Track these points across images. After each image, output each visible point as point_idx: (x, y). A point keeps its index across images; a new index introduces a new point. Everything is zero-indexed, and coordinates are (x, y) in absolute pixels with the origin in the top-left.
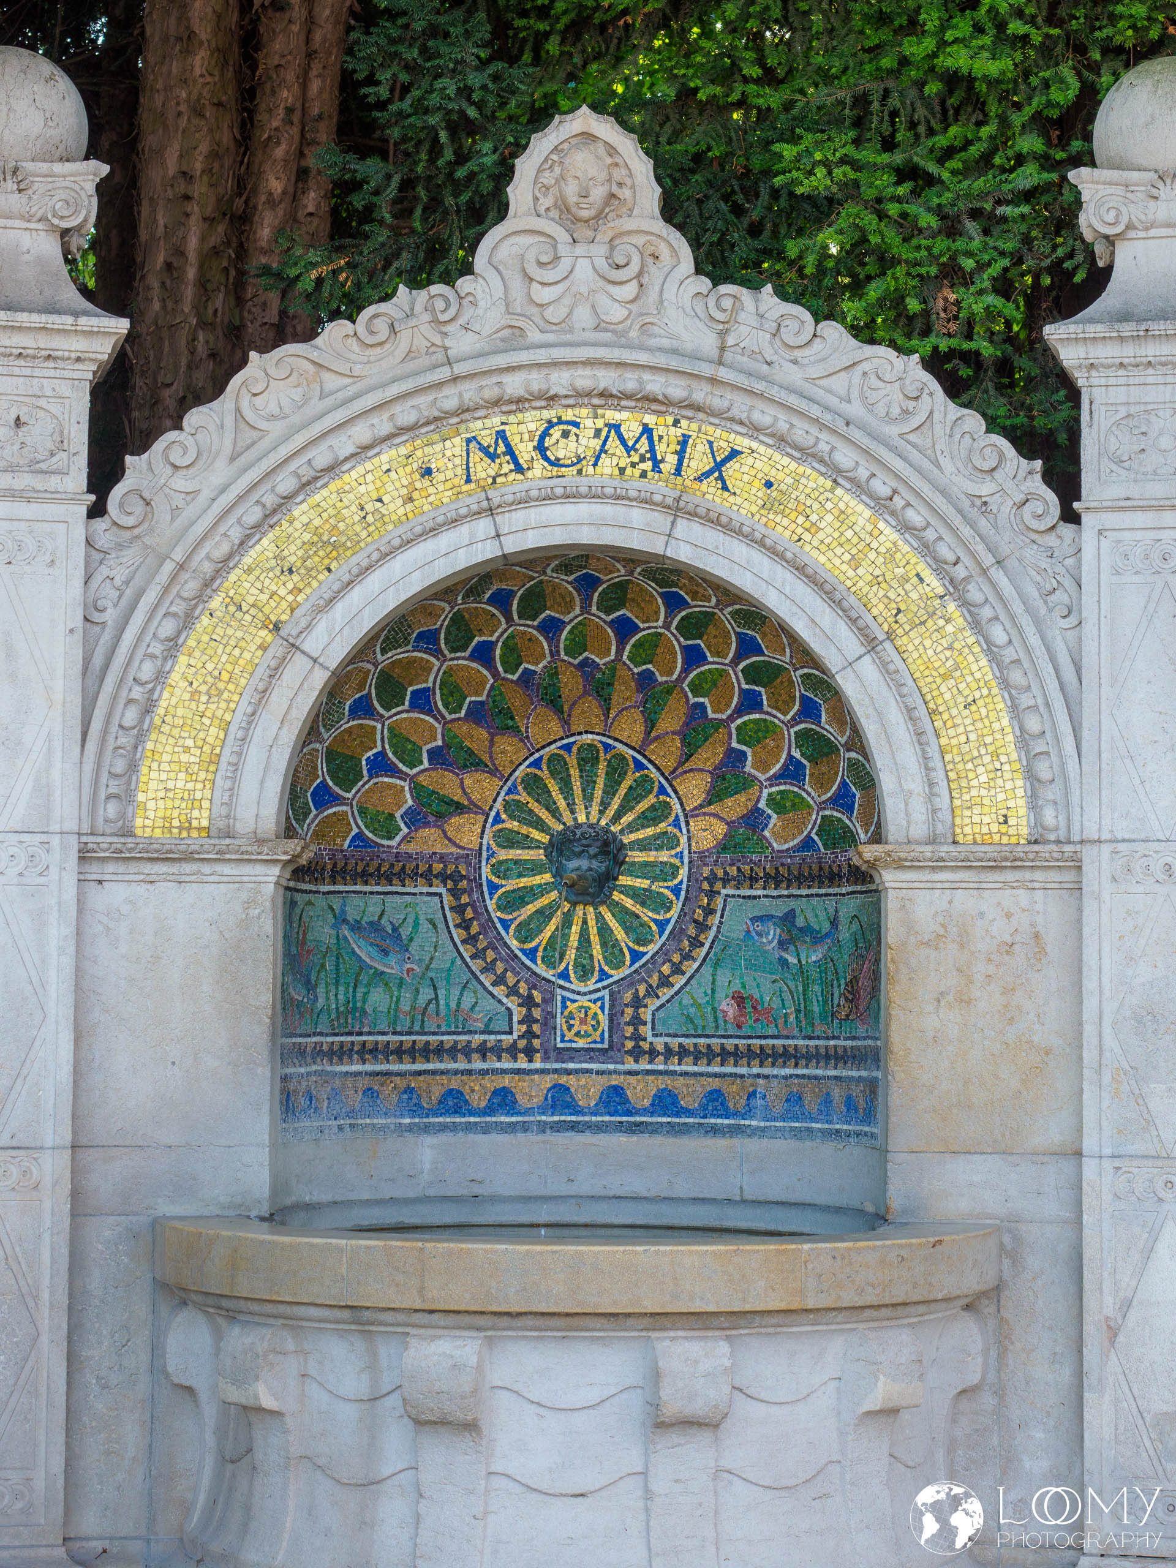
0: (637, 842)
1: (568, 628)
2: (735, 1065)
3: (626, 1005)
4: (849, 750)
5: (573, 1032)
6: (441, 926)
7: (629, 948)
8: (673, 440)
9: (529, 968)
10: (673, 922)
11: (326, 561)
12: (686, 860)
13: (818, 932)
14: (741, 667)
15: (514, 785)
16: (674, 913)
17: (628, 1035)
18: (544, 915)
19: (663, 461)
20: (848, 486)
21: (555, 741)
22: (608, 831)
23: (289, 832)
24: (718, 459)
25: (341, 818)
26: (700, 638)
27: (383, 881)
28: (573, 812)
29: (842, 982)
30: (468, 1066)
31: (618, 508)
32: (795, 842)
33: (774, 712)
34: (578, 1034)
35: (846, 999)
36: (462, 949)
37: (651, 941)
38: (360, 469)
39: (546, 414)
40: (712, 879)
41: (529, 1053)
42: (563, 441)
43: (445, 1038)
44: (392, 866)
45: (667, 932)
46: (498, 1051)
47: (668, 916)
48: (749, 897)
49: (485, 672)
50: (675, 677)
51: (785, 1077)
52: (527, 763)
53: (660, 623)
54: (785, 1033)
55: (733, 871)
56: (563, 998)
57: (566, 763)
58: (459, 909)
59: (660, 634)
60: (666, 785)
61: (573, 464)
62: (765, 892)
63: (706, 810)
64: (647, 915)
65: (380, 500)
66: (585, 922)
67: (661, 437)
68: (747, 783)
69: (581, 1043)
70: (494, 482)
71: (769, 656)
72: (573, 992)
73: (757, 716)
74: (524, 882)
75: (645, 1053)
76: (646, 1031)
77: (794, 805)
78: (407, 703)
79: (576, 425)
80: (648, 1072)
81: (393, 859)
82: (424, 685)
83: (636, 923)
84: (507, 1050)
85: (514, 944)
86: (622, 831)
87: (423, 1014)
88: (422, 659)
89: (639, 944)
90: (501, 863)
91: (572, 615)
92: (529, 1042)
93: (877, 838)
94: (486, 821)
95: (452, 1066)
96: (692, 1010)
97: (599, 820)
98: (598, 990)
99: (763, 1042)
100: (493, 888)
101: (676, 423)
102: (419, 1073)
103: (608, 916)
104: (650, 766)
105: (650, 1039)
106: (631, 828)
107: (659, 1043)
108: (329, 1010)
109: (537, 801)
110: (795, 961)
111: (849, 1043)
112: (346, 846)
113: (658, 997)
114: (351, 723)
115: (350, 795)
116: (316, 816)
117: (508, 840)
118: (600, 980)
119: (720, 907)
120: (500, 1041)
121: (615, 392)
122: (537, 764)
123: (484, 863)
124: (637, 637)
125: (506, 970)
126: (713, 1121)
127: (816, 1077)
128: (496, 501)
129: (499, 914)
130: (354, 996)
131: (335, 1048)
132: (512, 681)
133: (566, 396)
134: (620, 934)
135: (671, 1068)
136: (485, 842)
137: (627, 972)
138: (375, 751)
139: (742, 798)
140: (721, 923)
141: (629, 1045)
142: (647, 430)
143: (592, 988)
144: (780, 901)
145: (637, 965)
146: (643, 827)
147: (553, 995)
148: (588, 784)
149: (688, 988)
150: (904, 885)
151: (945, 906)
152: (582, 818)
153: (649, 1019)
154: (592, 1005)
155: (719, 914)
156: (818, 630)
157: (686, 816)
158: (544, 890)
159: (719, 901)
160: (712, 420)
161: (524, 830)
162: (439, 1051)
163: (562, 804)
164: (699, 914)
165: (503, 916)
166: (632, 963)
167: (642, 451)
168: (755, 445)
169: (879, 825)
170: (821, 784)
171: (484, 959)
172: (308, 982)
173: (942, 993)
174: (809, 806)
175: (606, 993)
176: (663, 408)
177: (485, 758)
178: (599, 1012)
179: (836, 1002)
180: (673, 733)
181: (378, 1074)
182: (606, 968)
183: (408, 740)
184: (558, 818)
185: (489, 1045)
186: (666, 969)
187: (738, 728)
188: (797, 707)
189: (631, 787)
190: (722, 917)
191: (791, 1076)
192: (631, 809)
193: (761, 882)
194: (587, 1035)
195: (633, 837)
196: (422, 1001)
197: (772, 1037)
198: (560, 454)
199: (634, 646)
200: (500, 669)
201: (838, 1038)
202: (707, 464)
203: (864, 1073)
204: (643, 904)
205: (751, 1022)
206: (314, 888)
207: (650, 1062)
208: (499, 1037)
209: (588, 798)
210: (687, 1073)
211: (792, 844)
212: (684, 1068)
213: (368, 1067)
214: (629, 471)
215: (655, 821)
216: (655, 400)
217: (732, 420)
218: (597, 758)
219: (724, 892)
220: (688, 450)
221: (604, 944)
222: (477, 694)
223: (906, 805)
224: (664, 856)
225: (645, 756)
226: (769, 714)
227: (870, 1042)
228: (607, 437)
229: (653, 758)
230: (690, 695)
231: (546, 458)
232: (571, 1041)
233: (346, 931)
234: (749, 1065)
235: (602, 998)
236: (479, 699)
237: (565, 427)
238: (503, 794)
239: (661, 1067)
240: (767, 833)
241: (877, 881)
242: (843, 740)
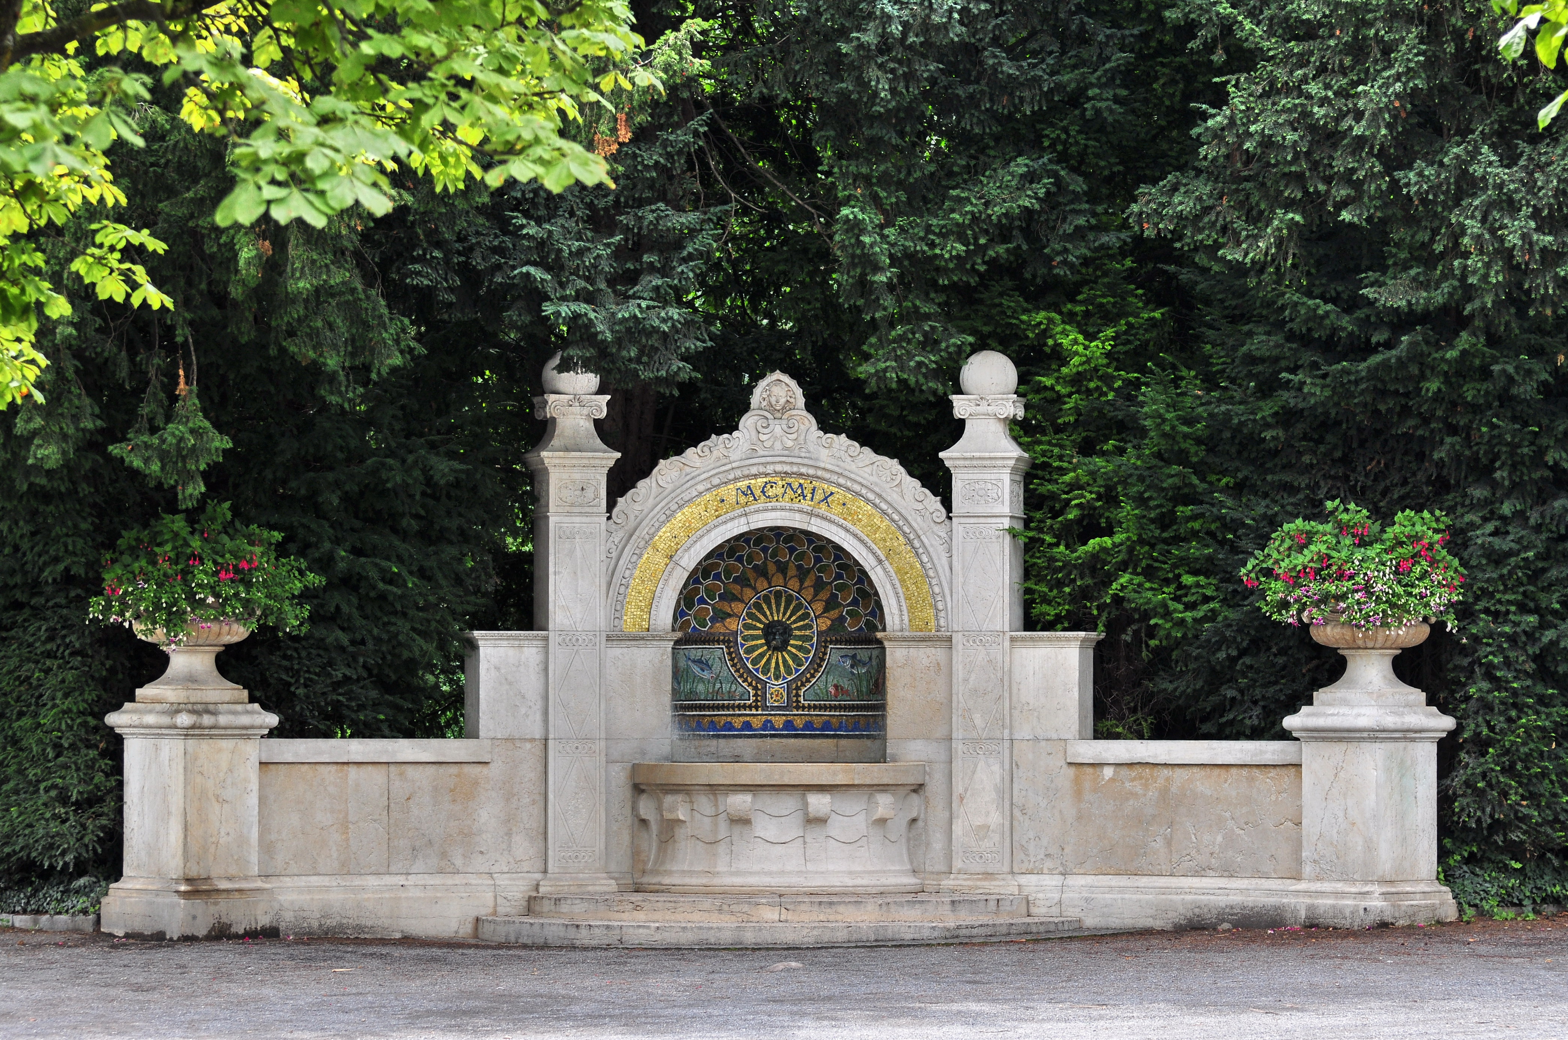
0: (797, 627)
1: (771, 550)
2: (835, 712)
3: (793, 690)
4: (873, 597)
6: (723, 660)
7: (794, 668)
8: (810, 489)
9: (756, 676)
10: (811, 658)
11: (688, 534)
12: (816, 634)
13: (864, 662)
14: (835, 565)
15: (750, 606)
16: (811, 655)
17: (794, 701)
18: (762, 655)
19: (806, 496)
20: (872, 506)
21: (765, 590)
22: (786, 624)
23: (673, 630)
24: (826, 496)
25: (688, 621)
26: (820, 555)
27: (702, 644)
28: (772, 616)
29: (873, 680)
30: (734, 713)
31: (791, 513)
32: (856, 628)
33: (848, 581)
34: (774, 701)
35: (874, 686)
36: (731, 669)
37: (803, 665)
38: (699, 500)
39: (765, 480)
40: (826, 641)
41: (757, 708)
42: (771, 490)
43: (725, 702)
44: (705, 638)
45: (809, 662)
46: (745, 707)
47: (809, 656)
48: (840, 649)
49: (740, 566)
50: (811, 566)
51: (853, 716)
52: (755, 598)
53: (806, 549)
54: (853, 699)
55: (834, 639)
56: (769, 687)
57: (770, 598)
58: (730, 654)
59: (806, 552)
60: (808, 606)
61: (775, 498)
62: (846, 647)
63: (823, 616)
64: (800, 655)
65: (706, 511)
66: (777, 658)
67: (806, 488)
68: (838, 606)
69: (776, 704)
70: (747, 504)
71: (845, 563)
72: (773, 685)
73: (842, 582)
74: (754, 643)
75: (801, 707)
76: (801, 699)
77: (856, 615)
78: (712, 578)
79: (775, 484)
80: (802, 715)
81: (706, 636)
82: (718, 572)
83: (797, 658)
84: (748, 707)
85: (750, 667)
86: (791, 623)
87: (717, 693)
88: (718, 563)
89: (798, 667)
90: (745, 636)
91: (773, 546)
92: (757, 704)
93: (884, 630)
94: (739, 620)
95: (728, 713)
96: (819, 691)
97: (782, 619)
98: (782, 684)
99: (845, 703)
100: (742, 645)
101: (811, 483)
102: (716, 716)
103: (786, 656)
104: (802, 599)
105: (803, 702)
106: (795, 622)
107: (806, 704)
108: (685, 692)
109: (759, 612)
110: (857, 673)
111: (875, 703)
112: (690, 632)
113: (806, 686)
115: (691, 613)
116: (680, 622)
117: (748, 627)
118: (783, 680)
119: (829, 653)
121: (789, 472)
122: (758, 598)
123: (739, 636)
124: (797, 553)
125: (747, 677)
126: (826, 733)
127: (864, 715)
128: (748, 511)
130: (693, 687)
131: (687, 706)
132: (750, 568)
133: (772, 474)
134: (791, 662)
135: (811, 713)
136: (739, 628)
137: (794, 677)
138: (700, 596)
139: (837, 611)
140: (829, 658)
141: (795, 705)
142: (801, 485)
143: (780, 683)
144: (851, 650)
145: (797, 674)
146: (799, 622)
147: (766, 686)
148: (778, 606)
149: (817, 683)
150: (892, 647)
151: (906, 654)
152: (776, 618)
153: (802, 694)
154: (780, 690)
155: (828, 655)
156: (861, 557)
157: (815, 618)
158: (762, 645)
159: (828, 650)
160: (824, 482)
161: (754, 623)
162: (723, 707)
163: (768, 613)
164: (821, 655)
165: (746, 656)
167: (799, 493)
168: (839, 491)
169: (883, 624)
170: (866, 608)
171: (739, 673)
172: (678, 681)
174: (861, 615)
175: (786, 685)
176: (806, 478)
177: (739, 597)
178: (783, 692)
179: (871, 688)
180: (811, 587)
181: (701, 716)
182: (786, 676)
183: (711, 591)
184: (767, 619)
185: (741, 705)
186: (808, 676)
187: (835, 586)
188: (855, 580)
189: (794, 607)
190: (830, 656)
191: (855, 715)
192: (795, 615)
193: (844, 643)
194: (778, 701)
195: (795, 625)
196: (716, 689)
197: (848, 701)
198: (770, 494)
199: (796, 555)
200: (746, 564)
201: (870, 701)
202: (822, 497)
203: (879, 714)
204: (799, 651)
205: (840, 695)
206: (680, 648)
207: (802, 711)
208: (745, 702)
209: (778, 612)
210: (816, 715)
212: (815, 713)
213: (697, 713)
214: (794, 500)
215: (804, 620)
216: (804, 476)
217: (831, 482)
218: (782, 596)
219: (830, 647)
220: (816, 492)
221: (785, 667)
222: (737, 573)
223: (893, 618)
224: (808, 633)
225: (800, 595)
226: (846, 581)
227: (882, 702)
228: (787, 488)
229: (803, 596)
230: (817, 573)
231: (765, 495)
232: (772, 703)
233: (690, 663)
234: (840, 711)
235: (784, 687)
236: (738, 575)
237: (772, 485)
238: (746, 610)
239: (807, 713)
240: (846, 625)
241: (884, 645)
242: (872, 593)
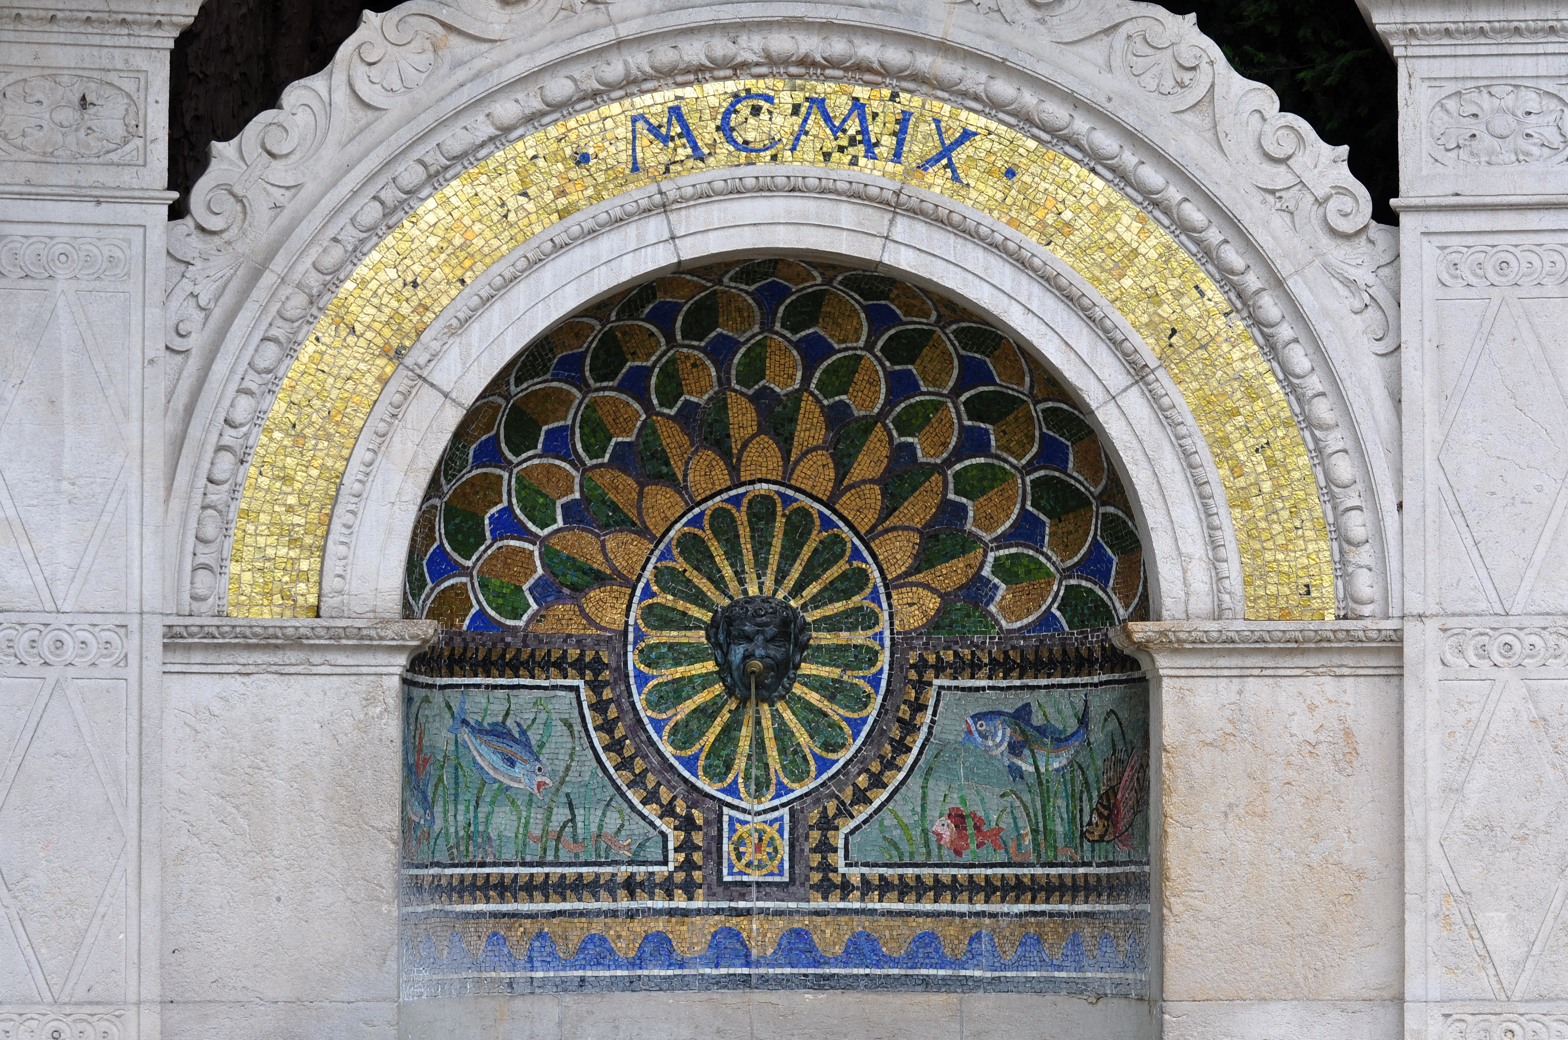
0: (825, 619)
1: (743, 350)
2: (953, 901)
3: (811, 827)
4: (1104, 504)
5: (743, 862)
6: (578, 727)
7: (814, 755)
8: (891, 118)
9: (686, 781)
10: (870, 721)
11: (459, 272)
12: (887, 643)
13: (1061, 732)
14: (963, 398)
15: (668, 548)
16: (872, 711)
17: (815, 864)
18: (706, 713)
19: (877, 144)
20: (1109, 175)
21: (720, 493)
22: (788, 607)
23: (408, 612)
24: (947, 142)
25: (459, 591)
26: (913, 363)
27: (508, 671)
28: (742, 582)
29: (1095, 794)
30: (613, 906)
31: (823, 203)
32: (1031, 619)
33: (1005, 455)
34: (749, 865)
35: (1100, 815)
36: (604, 757)
37: (843, 746)
38: (500, 155)
39: (731, 86)
40: (921, 666)
41: (689, 888)
42: (751, 121)
43: (584, 870)
44: (519, 651)
45: (863, 734)
46: (649, 886)
47: (864, 713)
48: (970, 689)
49: (636, 406)
50: (876, 410)
51: (1020, 915)
52: (685, 520)
53: (861, 344)
54: (1018, 859)
55: (949, 656)
56: (731, 818)
57: (733, 520)
58: (599, 707)
59: (860, 358)
60: (862, 547)
61: (766, 149)
62: (991, 683)
63: (913, 579)
64: (836, 712)
65: (525, 194)
66: (758, 722)
67: (875, 115)
68: (967, 543)
69: (754, 876)
70: (667, 170)
71: (1001, 384)
72: (744, 811)
73: (982, 460)
74: (680, 671)
75: (836, 887)
76: (838, 859)
77: (1028, 572)
78: (540, 446)
79: (769, 99)
80: (841, 912)
81: (520, 645)
82: (562, 423)
83: (824, 721)
84: (661, 886)
85: (668, 750)
86: (804, 607)
87: (558, 839)
88: (562, 389)
89: (827, 751)
90: (651, 647)
91: (748, 334)
92: (689, 875)
93: (1144, 612)
94: (632, 595)
95: (594, 905)
96: (896, 833)
97: (775, 592)
98: (775, 809)
99: (989, 871)
100: (642, 679)
101: (894, 97)
102: (553, 914)
103: (788, 715)
104: (841, 524)
105: (842, 870)
106: (816, 602)
107: (855, 874)
108: (447, 834)
109: (697, 568)
110: (1032, 769)
111: (1105, 870)
112: (465, 628)
113: (852, 817)
114: (475, 472)
115: (469, 563)
116: (432, 590)
117: (660, 618)
118: (778, 796)
119: (931, 703)
120: (652, 874)
121: (819, 58)
122: (696, 521)
123: (630, 648)
124: (829, 361)
125: (659, 784)
126: (924, 972)
127: (1060, 914)
128: (672, 195)
129: (649, 713)
130: (476, 817)
131: (455, 883)
132: (669, 417)
133: (757, 64)
134: (802, 737)
135: (870, 906)
136: (631, 621)
137: (812, 785)
138: (500, 507)
139: (959, 564)
140: (933, 722)
141: (816, 877)
142: (857, 105)
143: (768, 805)
144: (1011, 694)
145: (825, 776)
146: (831, 601)
147: (721, 815)
148: (762, 546)
149: (891, 805)
150: (1183, 673)
151: (1234, 697)
152: (753, 590)
153: (841, 844)
154: (768, 829)
155: (930, 711)
156: (1073, 355)
157: (886, 586)
158: (706, 681)
159: (932, 693)
160: (939, 93)
161: (681, 605)
162: (579, 886)
163: (728, 572)
164: (904, 711)
165: (654, 715)
166: (819, 773)
167: (852, 132)
168: (993, 125)
169: (1145, 597)
170: (1066, 547)
171: (632, 770)
172: (425, 797)
173: (1230, 806)
174: (1049, 574)
175: (786, 810)
176: (879, 79)
177: (633, 514)
178: (777, 836)
179: (1086, 819)
180: (872, 481)
181: (504, 915)
182: (786, 781)
183: (539, 493)
184: (724, 592)
185: (638, 879)
186: (862, 780)
187: (957, 475)
188: (1035, 450)
189: (816, 551)
190: (934, 714)
191: (1026, 914)
192: (817, 578)
193: (986, 670)
194: (760, 867)
195: (818, 614)
196: (555, 825)
197: (1002, 865)
198: (750, 136)
199: (825, 371)
200: (655, 402)
201: (1089, 864)
202: (933, 147)
203: (1125, 907)
204: (832, 698)
205: (973, 846)
206: (430, 681)
207: (842, 899)
208: (651, 869)
209: (761, 565)
210: (890, 913)
211: (1025, 621)
212: (886, 905)
213: (492, 907)
214: (836, 155)
215: (847, 595)
216: (870, 70)
217: (965, 94)
218: (774, 514)
219: (937, 682)
220: (910, 131)
221: (782, 751)
222: (627, 432)
223: (1185, 571)
224: (859, 637)
225: (835, 512)
226: (998, 457)
227: (1133, 868)
228: (808, 114)
229: (846, 513)
230: (895, 433)
231: (731, 140)
232: (741, 873)
233: (465, 735)
234: (970, 901)
235: (781, 818)
236: (628, 440)
237: (755, 102)
238: (653, 560)
239: (857, 905)
240: (992, 608)
241: (1144, 667)
242: (1097, 491)
